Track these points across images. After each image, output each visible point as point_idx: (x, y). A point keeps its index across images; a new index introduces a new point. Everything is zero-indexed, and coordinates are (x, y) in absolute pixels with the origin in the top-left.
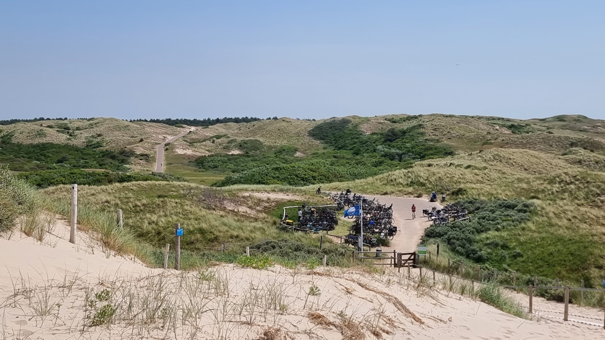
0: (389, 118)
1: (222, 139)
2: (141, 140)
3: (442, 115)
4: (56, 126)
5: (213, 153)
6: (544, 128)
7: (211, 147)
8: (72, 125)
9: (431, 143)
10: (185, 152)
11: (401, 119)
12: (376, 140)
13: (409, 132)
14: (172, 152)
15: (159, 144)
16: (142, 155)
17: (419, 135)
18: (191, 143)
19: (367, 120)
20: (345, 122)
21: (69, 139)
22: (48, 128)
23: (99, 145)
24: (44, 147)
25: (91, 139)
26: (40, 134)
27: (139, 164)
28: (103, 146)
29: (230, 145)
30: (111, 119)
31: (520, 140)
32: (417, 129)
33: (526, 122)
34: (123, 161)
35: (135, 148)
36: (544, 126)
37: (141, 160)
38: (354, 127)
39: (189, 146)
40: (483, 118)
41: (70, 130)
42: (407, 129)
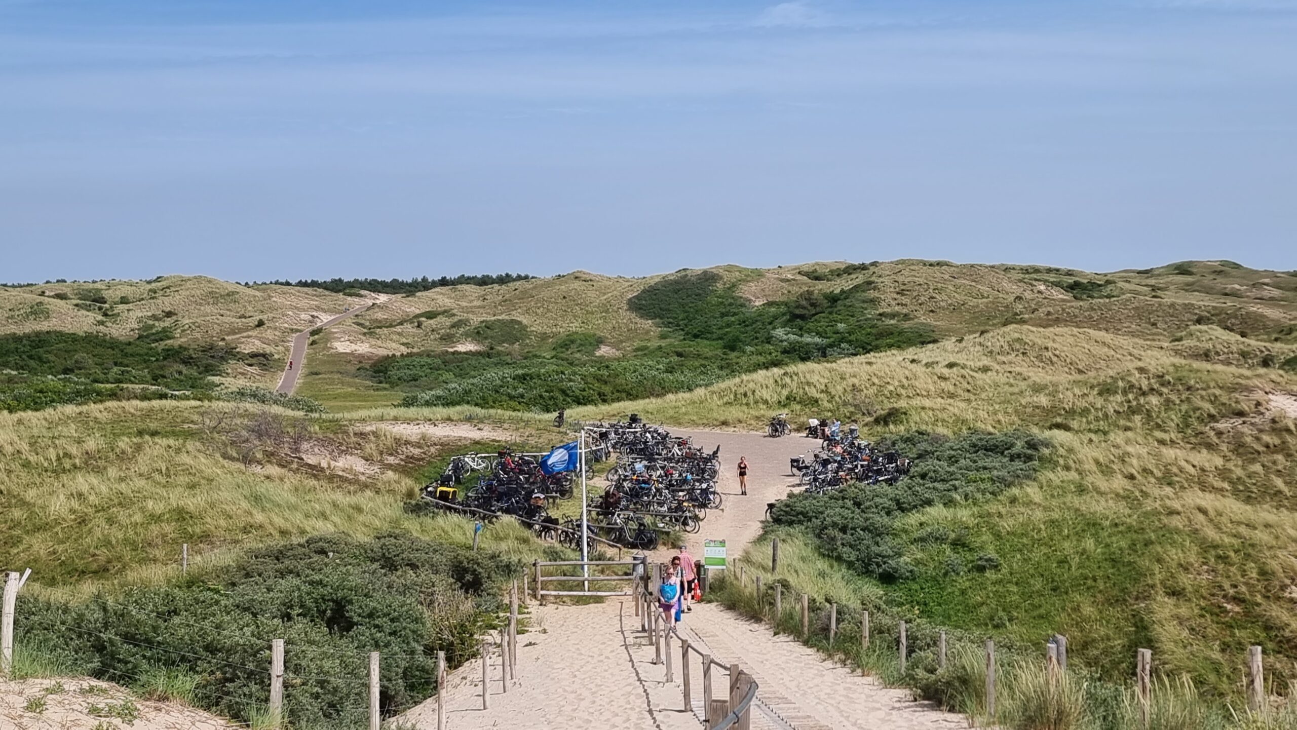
0: (806, 269)
1: (440, 319)
2: (261, 324)
3: (921, 261)
4: (76, 294)
5: (415, 350)
6: (1145, 288)
7: (414, 336)
8: (110, 291)
9: (892, 322)
10: (353, 347)
11: (832, 271)
12: (775, 318)
13: (845, 299)
14: (326, 348)
15: (297, 331)
16: (254, 355)
17: (865, 305)
18: (371, 330)
19: (758, 274)
20: (709, 278)
21: (101, 323)
22: (55, 300)
23: (165, 334)
24: (39, 341)
25: (151, 322)
26: (38, 311)
27: (242, 374)
28: (174, 338)
29: (453, 331)
30: (198, 279)
31: (1086, 314)
32: (863, 291)
33: (1108, 277)
34: (209, 369)
35: (243, 340)
36: (1146, 285)
37: (251, 365)
38: (729, 289)
39: (364, 334)
40: (1014, 269)
41: (105, 302)
42: (842, 291)
